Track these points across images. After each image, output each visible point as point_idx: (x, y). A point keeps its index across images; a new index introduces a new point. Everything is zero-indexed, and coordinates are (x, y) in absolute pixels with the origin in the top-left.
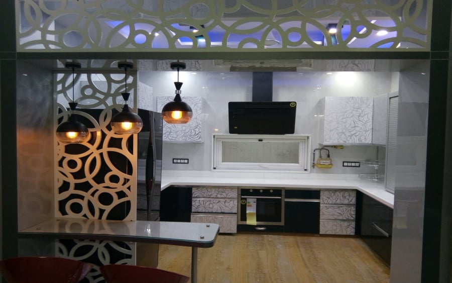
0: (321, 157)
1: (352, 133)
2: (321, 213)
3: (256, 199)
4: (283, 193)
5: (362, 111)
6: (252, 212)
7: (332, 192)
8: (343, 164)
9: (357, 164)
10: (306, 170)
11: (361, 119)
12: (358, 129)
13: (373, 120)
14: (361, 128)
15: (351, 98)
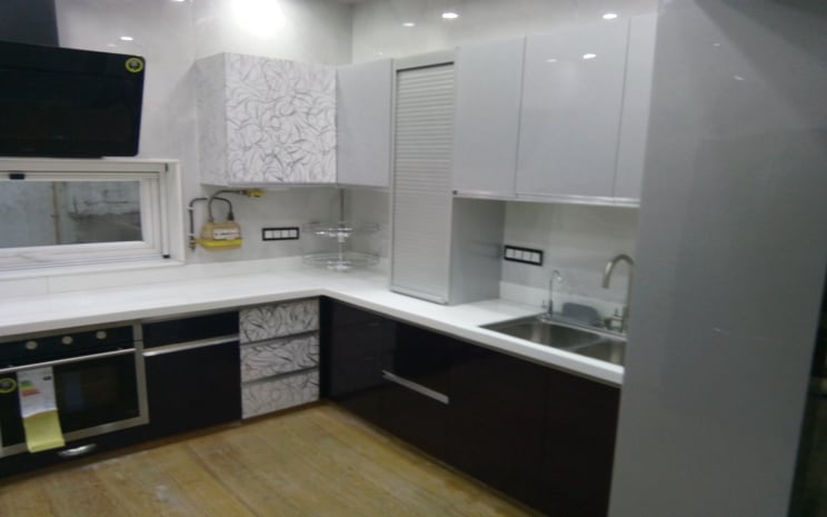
0: (211, 220)
1: (296, 156)
2: (243, 368)
3: (50, 369)
4: (138, 333)
5: (314, 102)
6: (41, 410)
7: (268, 310)
8: (264, 235)
9: (293, 233)
10: (166, 257)
11: (312, 120)
12: (305, 146)
13: (337, 125)
14: (314, 146)
15: (288, 65)
